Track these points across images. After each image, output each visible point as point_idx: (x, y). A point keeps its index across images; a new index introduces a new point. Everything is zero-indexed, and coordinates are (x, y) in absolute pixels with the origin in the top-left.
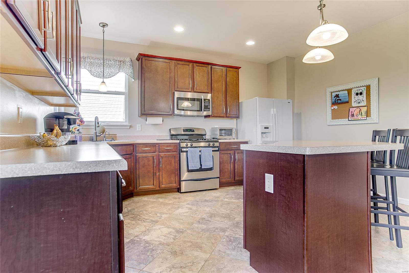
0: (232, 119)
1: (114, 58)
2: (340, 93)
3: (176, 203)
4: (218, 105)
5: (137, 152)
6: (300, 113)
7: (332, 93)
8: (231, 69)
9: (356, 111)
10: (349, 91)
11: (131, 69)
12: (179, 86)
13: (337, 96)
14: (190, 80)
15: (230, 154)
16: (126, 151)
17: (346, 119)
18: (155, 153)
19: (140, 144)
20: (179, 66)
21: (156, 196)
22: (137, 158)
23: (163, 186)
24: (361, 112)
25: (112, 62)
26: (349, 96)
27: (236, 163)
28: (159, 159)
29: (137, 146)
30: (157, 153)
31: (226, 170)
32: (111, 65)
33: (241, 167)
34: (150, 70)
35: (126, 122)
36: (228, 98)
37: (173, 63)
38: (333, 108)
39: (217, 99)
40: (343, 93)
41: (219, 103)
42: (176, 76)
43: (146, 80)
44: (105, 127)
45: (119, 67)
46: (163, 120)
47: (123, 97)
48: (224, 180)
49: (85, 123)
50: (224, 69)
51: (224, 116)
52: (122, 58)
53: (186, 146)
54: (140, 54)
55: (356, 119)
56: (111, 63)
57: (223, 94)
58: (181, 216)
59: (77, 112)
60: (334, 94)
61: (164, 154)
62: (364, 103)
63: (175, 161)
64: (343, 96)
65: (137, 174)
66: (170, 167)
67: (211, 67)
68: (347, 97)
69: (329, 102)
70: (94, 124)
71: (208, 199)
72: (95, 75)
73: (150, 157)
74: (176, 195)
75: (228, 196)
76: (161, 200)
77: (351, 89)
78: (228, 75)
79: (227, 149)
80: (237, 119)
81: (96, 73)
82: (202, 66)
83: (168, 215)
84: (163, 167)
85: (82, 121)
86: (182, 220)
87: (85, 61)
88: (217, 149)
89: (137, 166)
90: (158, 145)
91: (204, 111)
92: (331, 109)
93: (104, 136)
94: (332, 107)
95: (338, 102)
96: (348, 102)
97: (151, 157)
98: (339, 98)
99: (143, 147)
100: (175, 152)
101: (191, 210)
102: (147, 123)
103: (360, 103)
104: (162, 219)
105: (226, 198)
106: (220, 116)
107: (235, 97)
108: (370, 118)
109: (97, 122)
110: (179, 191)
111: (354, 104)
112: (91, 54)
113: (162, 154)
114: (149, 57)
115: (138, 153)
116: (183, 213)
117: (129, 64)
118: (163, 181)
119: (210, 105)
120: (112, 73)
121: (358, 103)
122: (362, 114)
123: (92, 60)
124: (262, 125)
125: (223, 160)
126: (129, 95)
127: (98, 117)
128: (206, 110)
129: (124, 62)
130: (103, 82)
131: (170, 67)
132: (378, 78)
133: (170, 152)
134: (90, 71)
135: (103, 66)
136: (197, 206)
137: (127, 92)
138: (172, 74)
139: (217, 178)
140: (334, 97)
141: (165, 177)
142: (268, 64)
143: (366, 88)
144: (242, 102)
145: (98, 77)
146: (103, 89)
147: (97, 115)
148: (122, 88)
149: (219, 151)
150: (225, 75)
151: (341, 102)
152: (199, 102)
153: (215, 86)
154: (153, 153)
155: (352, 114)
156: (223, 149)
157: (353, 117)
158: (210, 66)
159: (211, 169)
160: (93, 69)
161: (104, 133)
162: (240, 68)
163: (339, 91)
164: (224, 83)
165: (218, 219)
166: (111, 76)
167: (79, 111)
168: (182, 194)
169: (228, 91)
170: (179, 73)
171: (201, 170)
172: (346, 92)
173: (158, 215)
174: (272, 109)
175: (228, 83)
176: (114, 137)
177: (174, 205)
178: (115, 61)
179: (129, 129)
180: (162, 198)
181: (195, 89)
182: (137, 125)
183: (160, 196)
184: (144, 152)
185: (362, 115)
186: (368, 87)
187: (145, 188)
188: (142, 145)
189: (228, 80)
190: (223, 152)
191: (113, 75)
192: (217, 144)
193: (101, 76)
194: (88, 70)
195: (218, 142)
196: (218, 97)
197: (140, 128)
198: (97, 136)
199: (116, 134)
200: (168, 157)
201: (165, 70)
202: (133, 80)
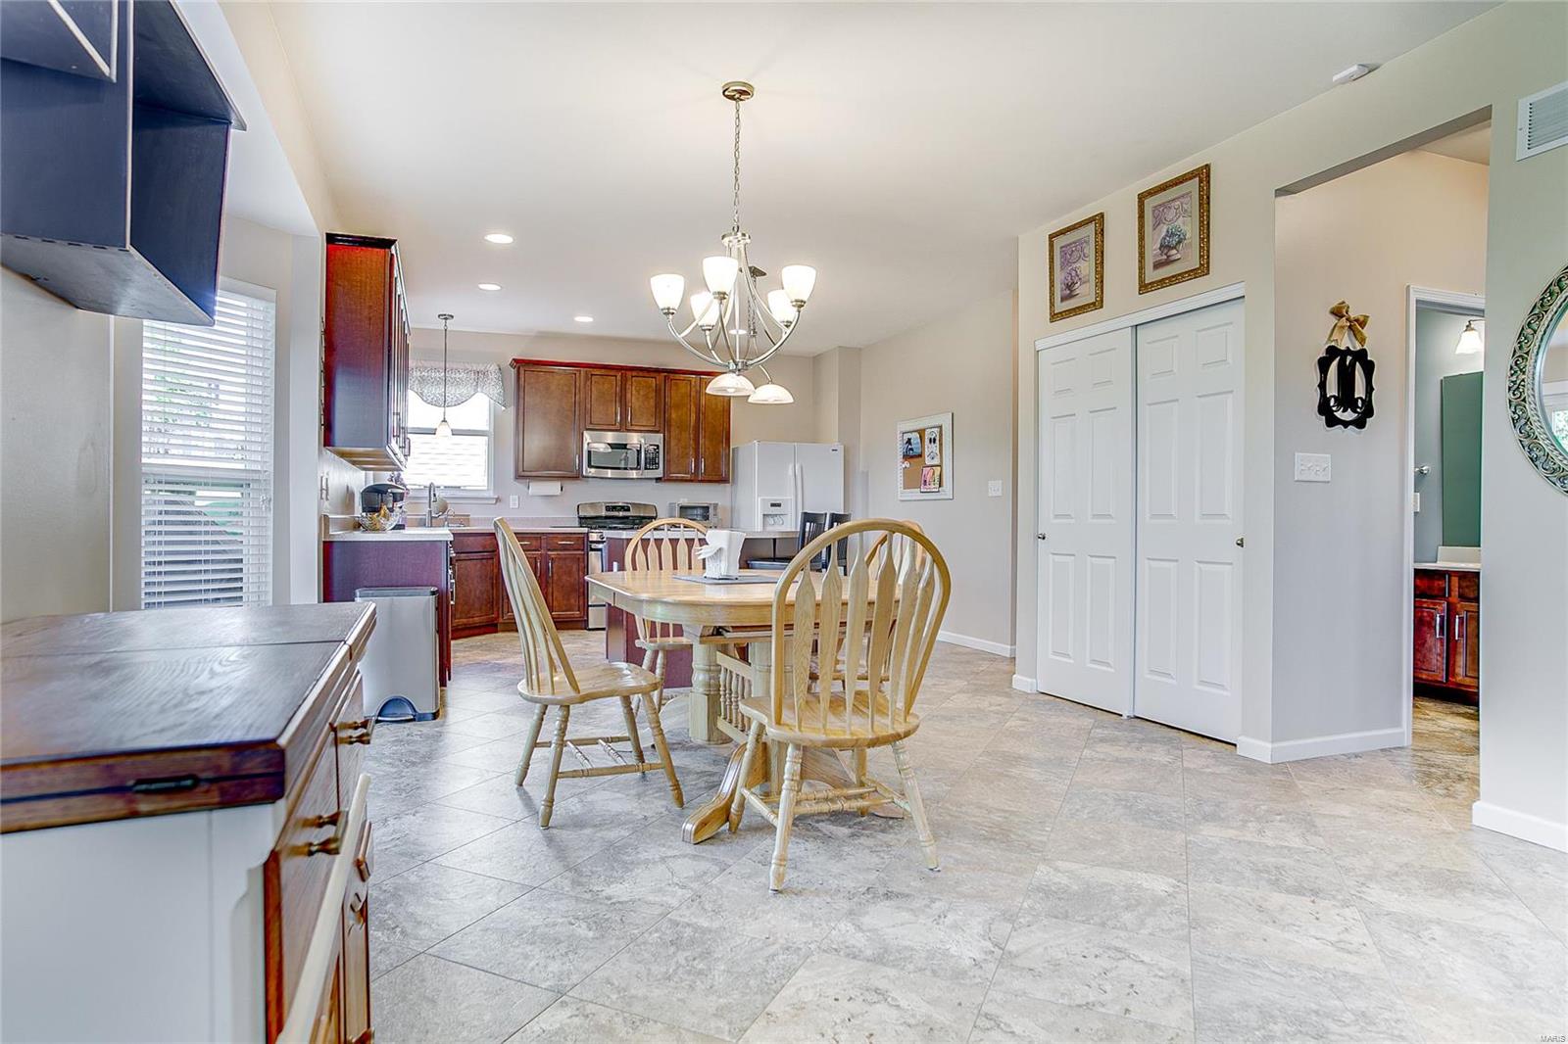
1: (465, 367)
2: (913, 437)
4: (677, 457)
7: (903, 434)
9: (929, 473)
10: (921, 433)
11: (498, 386)
12: (594, 420)
13: (909, 442)
14: (616, 406)
16: (484, 547)
17: (918, 490)
18: (539, 550)
20: (595, 379)
24: (934, 477)
25: (463, 374)
26: (922, 443)
28: (547, 564)
30: (543, 552)
32: (459, 381)
34: (534, 390)
35: (488, 490)
36: (701, 441)
37: (582, 374)
38: (904, 466)
39: (676, 445)
40: (916, 436)
41: (681, 450)
42: (588, 400)
43: (526, 410)
44: (448, 502)
45: (475, 383)
46: (562, 488)
47: (484, 439)
50: (694, 380)
51: (693, 478)
52: (481, 366)
53: (600, 540)
54: (516, 361)
55: (928, 491)
56: (459, 376)
57: (691, 431)
60: (905, 438)
61: (557, 554)
62: (937, 460)
63: (579, 567)
64: (915, 442)
66: (569, 579)
67: (666, 377)
68: (920, 446)
69: (900, 457)
70: (427, 494)
72: (430, 401)
77: (924, 430)
81: (432, 397)
82: (645, 377)
84: (555, 578)
90: (546, 537)
91: (646, 469)
92: (902, 468)
93: (446, 519)
94: (903, 463)
95: (909, 455)
96: (920, 455)
98: (911, 445)
100: (578, 550)
102: (530, 494)
103: (932, 458)
106: (683, 479)
107: (721, 439)
108: (943, 489)
109: (432, 492)
110: (585, 625)
111: (926, 461)
112: (422, 361)
113: (553, 554)
114: (534, 365)
117: (496, 376)
119: (658, 458)
120: (462, 396)
123: (423, 373)
124: (765, 499)
126: (495, 436)
127: (435, 481)
128: (651, 467)
129: (486, 374)
131: (576, 381)
132: (951, 414)
133: (566, 550)
134: (421, 395)
135: (444, 383)
137: (491, 430)
138: (580, 396)
140: (906, 444)
141: (558, 598)
142: (814, 357)
143: (939, 429)
144: (736, 448)
145: (436, 406)
148: (482, 423)
150: (696, 392)
151: (913, 454)
153: (674, 416)
154: (535, 550)
155: (924, 480)
157: (926, 487)
158: (662, 376)
160: (427, 390)
163: (911, 432)
164: (694, 410)
166: (459, 402)
168: (591, 632)
169: (702, 425)
170: (595, 392)
172: (920, 435)
174: (791, 465)
176: (463, 519)
178: (467, 372)
179: (496, 504)
181: (628, 425)
182: (510, 497)
185: (935, 482)
186: (942, 429)
189: (704, 403)
191: (463, 400)
193: (441, 402)
194: (416, 393)
196: (678, 440)
197: (517, 502)
198: (432, 517)
199: (468, 516)
200: (565, 559)
201: (566, 389)
202: (503, 408)
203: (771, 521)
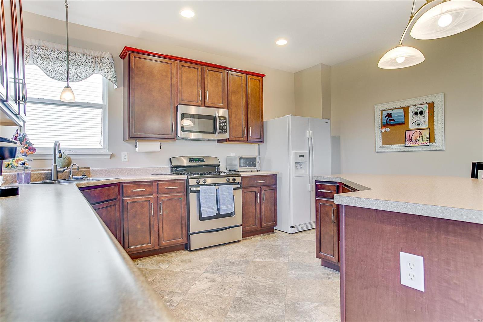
0: (252, 144)
1: (84, 51)
2: (393, 112)
3: (189, 271)
4: (236, 125)
5: (124, 195)
6: (339, 137)
7: (382, 111)
8: (253, 77)
9: (415, 135)
10: (406, 109)
11: (111, 70)
12: (184, 98)
13: (389, 115)
14: (199, 89)
15: (255, 191)
16: (108, 195)
17: (402, 145)
18: (151, 195)
19: (129, 183)
20: (184, 69)
21: (154, 258)
22: (125, 203)
23: (165, 243)
24: (422, 136)
25: (82, 57)
26: (405, 116)
27: (263, 204)
28: (158, 204)
29: (124, 186)
30: (154, 196)
31: (251, 214)
32: (80, 62)
33: (269, 209)
34: (141, 73)
35: (104, 148)
36: (249, 116)
37: (176, 65)
38: (383, 131)
39: (236, 117)
40: (397, 112)
41: (238, 122)
42: (180, 84)
43: (135, 87)
44: (72, 157)
45: (93, 66)
46: (161, 146)
47: (99, 111)
48: (247, 228)
49: (37, 152)
50: (244, 76)
51: (245, 140)
52: (97, 52)
53: (197, 184)
54: (127, 49)
55: (415, 145)
56: (80, 58)
57: (243, 109)
58: (203, 297)
59: (21, 133)
60: (385, 113)
61: (165, 196)
62: (426, 125)
63: (181, 205)
64: (397, 115)
65: (125, 229)
66: (174, 215)
67: (228, 73)
68: (402, 117)
69: (378, 123)
70: (52, 152)
71: (232, 259)
72: (53, 76)
73: (145, 201)
74: (184, 254)
75: (258, 253)
76: (164, 266)
77: (408, 107)
78: (249, 84)
79: (252, 186)
80: (259, 144)
81: (54, 72)
82: (216, 71)
83: (182, 296)
84: (165, 214)
85: (31, 149)
86: (207, 304)
87: (34, 52)
88: (239, 186)
89: (125, 216)
90: (156, 184)
91: (219, 133)
92: (381, 132)
93: (71, 172)
94: (382, 128)
95: (390, 123)
96: (403, 123)
97: (147, 201)
98: (392, 117)
99: (133, 187)
100: (181, 192)
101: (214, 283)
102: (137, 151)
103: (419, 124)
104: (174, 307)
105: (258, 256)
106: (240, 140)
107: (259, 115)
108: (434, 143)
109: (57, 150)
110: (188, 248)
111: (411, 126)
112: (44, 42)
113: (162, 197)
114: (141, 54)
115: (126, 197)
116: (204, 291)
117: (110, 62)
118: (164, 236)
119: (226, 125)
120: (82, 74)
121: (418, 124)
122: (422, 139)
123: (46, 52)
124: (296, 152)
125: (246, 201)
126: (108, 110)
127: (60, 142)
128: (222, 132)
129: (102, 59)
130: (68, 87)
131: (171, 70)
132: (443, 94)
133: (174, 193)
134: (45, 70)
135: (66, 63)
136: (220, 273)
137: (105, 104)
138: (174, 81)
139: (239, 226)
140: (386, 117)
141: (166, 230)
142: (295, 73)
143: (428, 106)
144: (266, 121)
145: (59, 80)
146: (68, 97)
147: (57, 139)
148: (98, 98)
149: (241, 189)
150: (245, 84)
151: (395, 123)
152: (212, 120)
153: (233, 99)
154: (149, 195)
155: (409, 139)
156: (247, 186)
157: (411, 143)
158: (226, 71)
159: (231, 215)
160: (50, 67)
161: (70, 167)
162: (264, 75)
163: (392, 109)
164: (244, 95)
165: (261, 297)
166: (80, 79)
167: (26, 133)
168: (193, 253)
169: (249, 106)
170: (184, 79)
171: (218, 216)
172: (402, 111)
173: (166, 297)
174: (308, 131)
175: (249, 96)
176: (85, 173)
177: (186, 276)
178: (87, 56)
179: (110, 159)
180: (163, 262)
181: (206, 103)
182: (122, 153)
183: (160, 258)
184: (135, 195)
185: (424, 140)
186: (431, 106)
187: (138, 249)
188: (132, 185)
189: (249, 91)
190: (246, 190)
191: (84, 77)
192: (238, 179)
193: (64, 78)
194: (40, 67)
195: (240, 176)
196: (236, 115)
197: (127, 157)
198: (57, 172)
199: (89, 168)
200: (171, 200)
201: (164, 74)
202: (116, 87)
203: (298, 165)
